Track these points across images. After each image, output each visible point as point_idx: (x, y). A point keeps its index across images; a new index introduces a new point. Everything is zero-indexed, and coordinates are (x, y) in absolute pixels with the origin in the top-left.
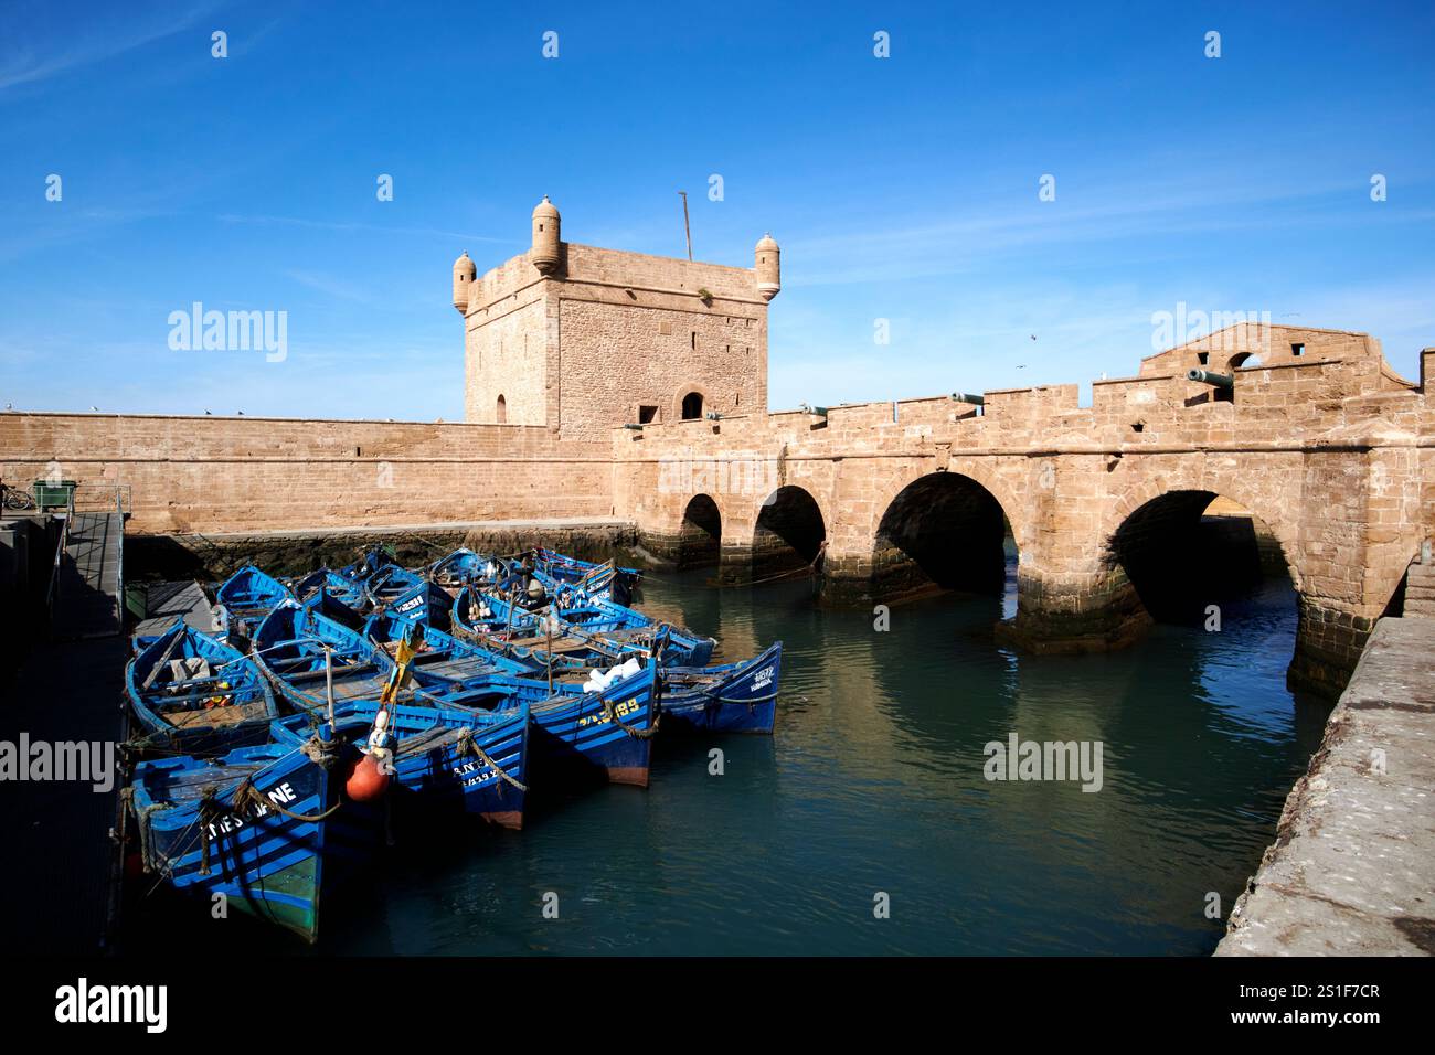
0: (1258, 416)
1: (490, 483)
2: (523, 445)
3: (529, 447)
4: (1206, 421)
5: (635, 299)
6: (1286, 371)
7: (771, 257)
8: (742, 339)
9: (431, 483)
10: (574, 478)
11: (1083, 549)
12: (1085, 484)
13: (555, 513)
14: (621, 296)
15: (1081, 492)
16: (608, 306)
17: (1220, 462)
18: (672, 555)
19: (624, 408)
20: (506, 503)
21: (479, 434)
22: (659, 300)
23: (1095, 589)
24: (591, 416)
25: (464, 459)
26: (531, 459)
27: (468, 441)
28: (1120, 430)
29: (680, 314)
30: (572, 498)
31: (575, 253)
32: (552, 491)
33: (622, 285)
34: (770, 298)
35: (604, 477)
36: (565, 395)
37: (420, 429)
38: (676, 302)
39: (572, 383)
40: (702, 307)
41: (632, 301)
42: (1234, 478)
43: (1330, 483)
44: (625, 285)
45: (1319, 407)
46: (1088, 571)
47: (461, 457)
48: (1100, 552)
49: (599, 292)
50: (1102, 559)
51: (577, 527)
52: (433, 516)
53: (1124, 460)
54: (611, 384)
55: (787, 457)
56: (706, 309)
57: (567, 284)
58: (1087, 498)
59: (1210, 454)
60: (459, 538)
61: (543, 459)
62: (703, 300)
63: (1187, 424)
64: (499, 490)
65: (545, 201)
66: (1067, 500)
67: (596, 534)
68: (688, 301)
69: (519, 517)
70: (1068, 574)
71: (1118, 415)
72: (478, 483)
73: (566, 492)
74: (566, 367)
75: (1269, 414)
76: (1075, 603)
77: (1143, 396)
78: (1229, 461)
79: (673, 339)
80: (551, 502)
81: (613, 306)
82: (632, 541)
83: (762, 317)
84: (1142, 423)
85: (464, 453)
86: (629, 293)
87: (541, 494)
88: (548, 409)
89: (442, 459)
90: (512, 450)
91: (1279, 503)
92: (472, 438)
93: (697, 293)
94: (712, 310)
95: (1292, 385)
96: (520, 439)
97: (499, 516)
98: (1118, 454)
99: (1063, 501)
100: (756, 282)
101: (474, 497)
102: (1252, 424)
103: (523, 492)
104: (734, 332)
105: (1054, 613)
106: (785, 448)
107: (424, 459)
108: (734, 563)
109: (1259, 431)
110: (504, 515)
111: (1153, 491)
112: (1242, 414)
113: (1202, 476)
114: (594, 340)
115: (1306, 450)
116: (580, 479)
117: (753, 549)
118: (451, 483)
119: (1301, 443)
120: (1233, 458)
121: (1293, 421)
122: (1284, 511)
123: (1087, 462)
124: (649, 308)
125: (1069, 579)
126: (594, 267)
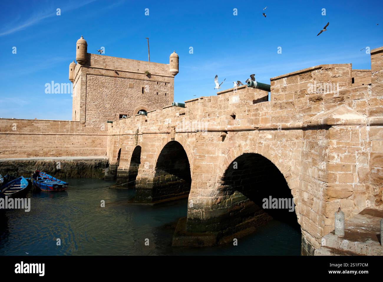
0: (281, 107)
1: (55, 143)
2: (69, 128)
3: (72, 129)
4: (258, 112)
5: (118, 74)
6: (294, 77)
7: (175, 60)
8: (163, 90)
9: (29, 143)
10: (91, 141)
11: (208, 184)
12: (210, 148)
13: (82, 154)
14: (112, 73)
15: (208, 152)
16: (107, 77)
17: (265, 136)
18: (112, 172)
19: (113, 115)
20: (61, 150)
21: (51, 124)
22: (128, 75)
23: (213, 205)
24: (99, 118)
25: (44, 133)
26: (73, 134)
27: (46, 126)
28: (227, 118)
29: (138, 80)
30: (89, 149)
31: (94, 57)
32: (81, 146)
33: (113, 69)
34: (175, 75)
35: (104, 141)
36: (88, 110)
37: (25, 122)
38: (136, 76)
39: (91, 105)
40: (146, 78)
41: (117, 75)
42: (270, 146)
43: (313, 151)
44: (114, 69)
45: (311, 99)
46: (210, 196)
47: (43, 132)
48: (218, 185)
49: (104, 72)
50: (219, 189)
51: (81, 160)
52: (29, 155)
53: (228, 135)
54: (108, 106)
55: (138, 134)
56: (148, 79)
57: (90, 69)
58: (211, 155)
59: (261, 131)
60: (33, 163)
61: (78, 134)
62: (147, 75)
63: (251, 113)
64: (58, 145)
65: (81, 38)
66: (200, 156)
67: (89, 163)
68: (140, 76)
69: (66, 156)
70: (199, 198)
71: (226, 110)
72: (49, 143)
73: (87, 146)
74: (89, 100)
75: (286, 106)
76: (203, 215)
77: (235, 99)
78: (269, 135)
79: (134, 90)
80: (80, 150)
81: (109, 77)
82: (105, 166)
83: (172, 82)
84: (235, 114)
85: (44, 131)
86: (116, 72)
87: (77, 147)
88: (80, 115)
89: (34, 133)
90: (65, 130)
91: (290, 163)
92: (47, 125)
93: (144, 73)
94: (151, 79)
95: (297, 86)
96: (68, 126)
97: (58, 155)
98: (226, 132)
99: (198, 157)
100: (169, 69)
101: (47, 148)
102: (279, 113)
103: (69, 146)
104: (160, 87)
105: (190, 219)
106: (138, 129)
107: (27, 133)
108: (122, 177)
109: (282, 117)
110: (60, 155)
111: (237, 153)
112: (274, 106)
113: (257, 145)
114: (101, 90)
115: (304, 129)
116: (93, 141)
117: (129, 172)
118: (38, 143)
119: (300, 124)
120: (271, 134)
121: (298, 109)
122: (293, 168)
123: (212, 136)
124: (124, 78)
125: (199, 200)
126: (101, 63)
